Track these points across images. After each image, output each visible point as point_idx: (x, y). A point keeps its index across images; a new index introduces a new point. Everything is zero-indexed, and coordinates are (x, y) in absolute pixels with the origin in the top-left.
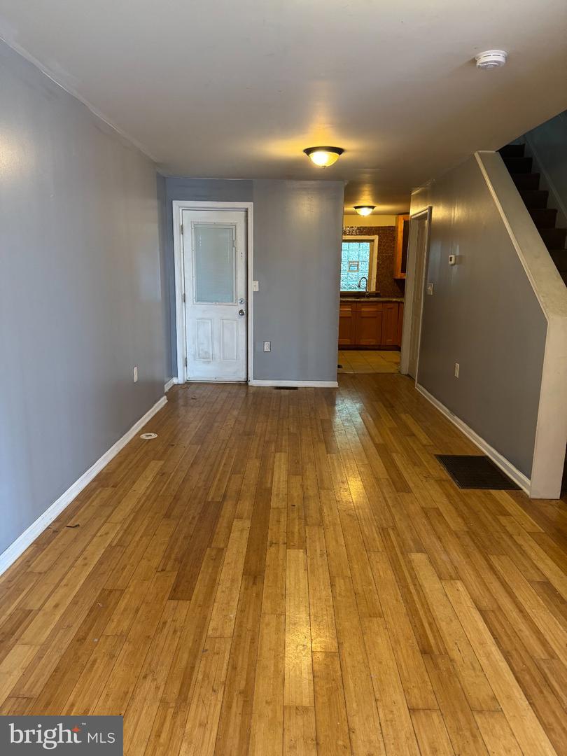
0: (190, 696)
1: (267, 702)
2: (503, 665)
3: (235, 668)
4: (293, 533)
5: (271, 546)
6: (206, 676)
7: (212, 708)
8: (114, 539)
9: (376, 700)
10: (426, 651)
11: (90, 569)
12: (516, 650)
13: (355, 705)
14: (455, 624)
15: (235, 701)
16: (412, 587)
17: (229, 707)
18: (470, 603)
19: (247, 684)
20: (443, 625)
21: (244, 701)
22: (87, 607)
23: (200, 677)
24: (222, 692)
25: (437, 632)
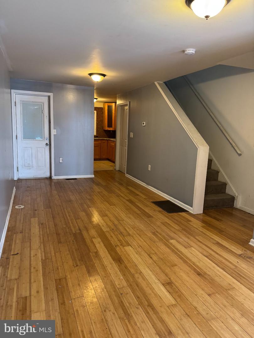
0: (129, 313)
1: (160, 307)
2: (224, 273)
3: (138, 298)
4: (121, 240)
5: (116, 247)
6: (130, 304)
7: (142, 315)
8: (42, 256)
9: (196, 295)
10: (199, 274)
11: (41, 272)
12: (225, 267)
13: (190, 299)
14: (201, 262)
15: (148, 310)
16: (179, 253)
17: (148, 313)
18: (201, 255)
19: (148, 302)
20: (198, 264)
21: (152, 309)
22: (54, 289)
23: (128, 305)
24: (141, 308)
25: (198, 267)
